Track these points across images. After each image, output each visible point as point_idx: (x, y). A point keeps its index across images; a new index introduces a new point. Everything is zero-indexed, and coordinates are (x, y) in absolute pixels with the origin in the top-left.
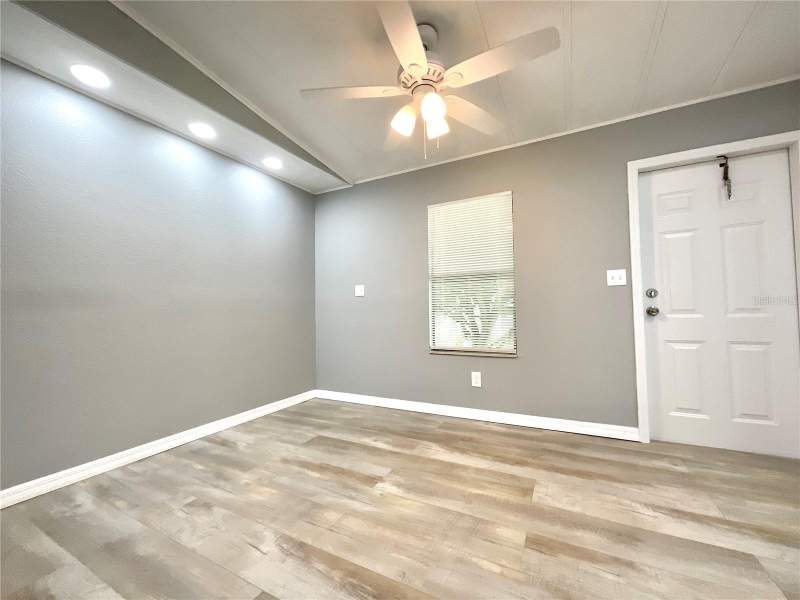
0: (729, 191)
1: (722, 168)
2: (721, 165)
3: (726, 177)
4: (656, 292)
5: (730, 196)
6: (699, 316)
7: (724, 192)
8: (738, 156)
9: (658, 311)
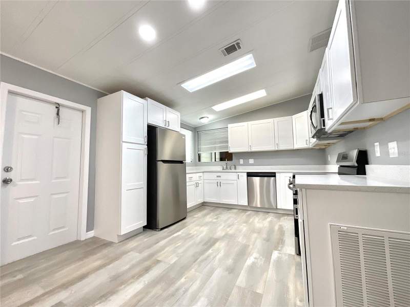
0: (59, 121)
1: (57, 109)
2: (57, 107)
3: (58, 114)
4: (11, 168)
5: (59, 123)
6: (38, 182)
7: (57, 120)
8: (63, 106)
9: (11, 180)
